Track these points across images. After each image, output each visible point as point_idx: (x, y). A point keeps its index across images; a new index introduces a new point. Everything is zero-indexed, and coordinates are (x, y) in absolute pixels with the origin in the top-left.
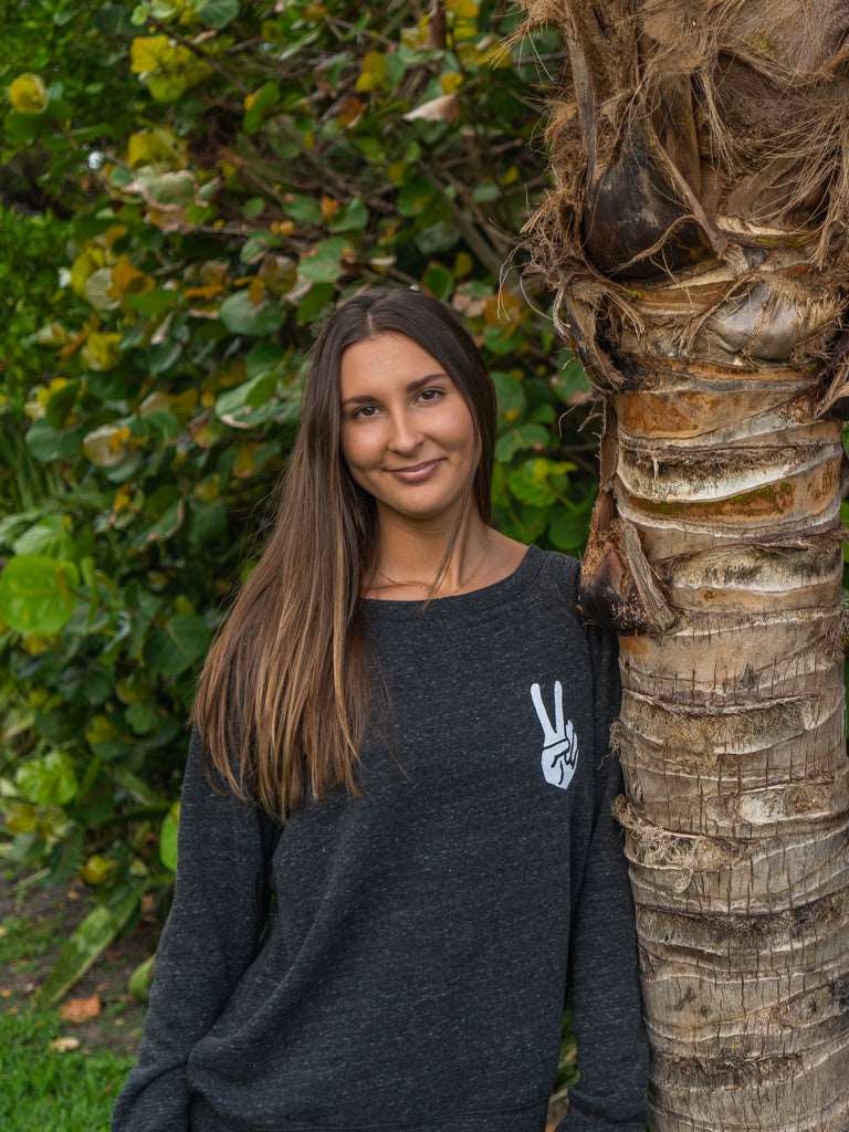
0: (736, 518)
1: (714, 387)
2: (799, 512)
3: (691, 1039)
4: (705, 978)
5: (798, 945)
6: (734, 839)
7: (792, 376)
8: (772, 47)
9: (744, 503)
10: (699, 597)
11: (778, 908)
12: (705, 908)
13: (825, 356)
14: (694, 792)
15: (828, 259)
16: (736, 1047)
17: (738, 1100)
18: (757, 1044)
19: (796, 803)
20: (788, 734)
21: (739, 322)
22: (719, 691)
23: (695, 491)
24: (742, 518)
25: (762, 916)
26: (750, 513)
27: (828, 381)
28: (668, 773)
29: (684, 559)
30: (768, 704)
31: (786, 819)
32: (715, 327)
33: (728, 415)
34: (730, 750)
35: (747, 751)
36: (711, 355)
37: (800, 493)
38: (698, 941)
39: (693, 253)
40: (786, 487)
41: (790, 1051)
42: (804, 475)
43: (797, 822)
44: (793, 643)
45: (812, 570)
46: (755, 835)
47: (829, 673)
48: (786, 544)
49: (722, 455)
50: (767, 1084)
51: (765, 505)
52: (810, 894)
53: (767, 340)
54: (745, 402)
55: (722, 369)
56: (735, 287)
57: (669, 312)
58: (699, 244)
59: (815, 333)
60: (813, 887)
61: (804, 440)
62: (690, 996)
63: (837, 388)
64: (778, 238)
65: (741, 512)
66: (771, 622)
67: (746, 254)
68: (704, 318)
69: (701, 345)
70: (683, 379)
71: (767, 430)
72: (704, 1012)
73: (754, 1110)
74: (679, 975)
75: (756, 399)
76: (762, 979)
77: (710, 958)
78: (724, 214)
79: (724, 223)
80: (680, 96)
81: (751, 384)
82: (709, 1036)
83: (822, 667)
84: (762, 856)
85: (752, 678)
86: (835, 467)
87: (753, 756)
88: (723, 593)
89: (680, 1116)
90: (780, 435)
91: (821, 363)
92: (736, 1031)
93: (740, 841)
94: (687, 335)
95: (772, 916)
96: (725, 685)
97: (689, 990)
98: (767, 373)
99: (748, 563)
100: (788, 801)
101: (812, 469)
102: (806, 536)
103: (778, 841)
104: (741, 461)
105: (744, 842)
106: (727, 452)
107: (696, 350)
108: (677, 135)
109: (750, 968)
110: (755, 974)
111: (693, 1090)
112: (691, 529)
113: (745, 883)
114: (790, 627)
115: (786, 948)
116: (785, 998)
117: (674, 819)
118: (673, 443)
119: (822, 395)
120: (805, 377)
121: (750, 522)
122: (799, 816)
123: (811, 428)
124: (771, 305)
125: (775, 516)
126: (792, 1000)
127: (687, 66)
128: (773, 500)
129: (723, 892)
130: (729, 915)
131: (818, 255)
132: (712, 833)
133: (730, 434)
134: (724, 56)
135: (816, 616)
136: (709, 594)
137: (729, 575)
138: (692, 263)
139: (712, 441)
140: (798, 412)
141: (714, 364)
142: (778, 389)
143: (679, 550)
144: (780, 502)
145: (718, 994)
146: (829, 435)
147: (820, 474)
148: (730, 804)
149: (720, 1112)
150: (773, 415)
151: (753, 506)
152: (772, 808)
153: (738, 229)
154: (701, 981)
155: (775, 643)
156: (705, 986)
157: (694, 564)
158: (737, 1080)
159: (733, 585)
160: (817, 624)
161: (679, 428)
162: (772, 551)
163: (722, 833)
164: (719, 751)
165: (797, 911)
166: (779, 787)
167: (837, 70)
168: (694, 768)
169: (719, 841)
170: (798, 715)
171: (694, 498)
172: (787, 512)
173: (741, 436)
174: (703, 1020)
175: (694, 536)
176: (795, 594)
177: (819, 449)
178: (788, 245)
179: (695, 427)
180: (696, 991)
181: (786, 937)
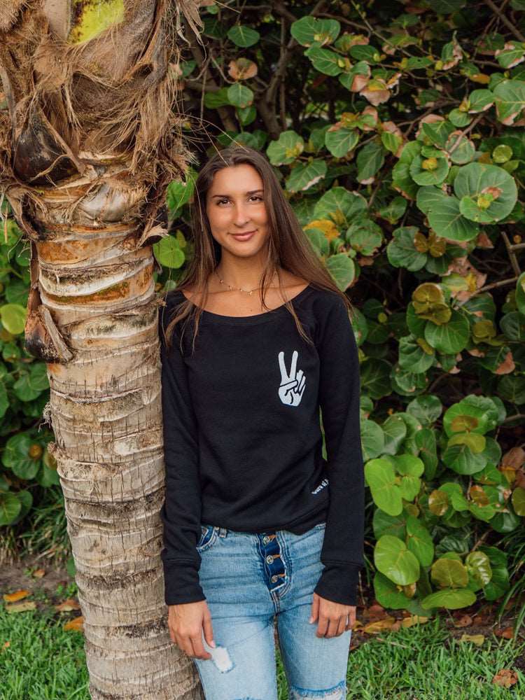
0: (100, 302)
1: (85, 237)
2: (134, 295)
3: (98, 566)
4: (103, 535)
5: (149, 514)
6: (113, 464)
7: (124, 227)
8: (100, 68)
9: (105, 294)
10: (85, 343)
11: (137, 497)
12: (100, 499)
13: (140, 216)
14: (90, 442)
15: (137, 168)
16: (121, 569)
17: (124, 596)
18: (132, 566)
19: (144, 442)
20: (136, 408)
21: (94, 205)
22: (99, 390)
23: (79, 290)
24: (104, 302)
25: (129, 501)
26: (108, 299)
27: (143, 228)
28: (76, 432)
29: (75, 324)
30: (124, 394)
31: (138, 451)
32: (83, 208)
33: (92, 251)
34: (107, 420)
35: (115, 419)
36: (81, 221)
37: (133, 286)
38: (98, 516)
39: (69, 171)
40: (125, 284)
41: (149, 568)
42: (134, 276)
43: (144, 452)
44: (135, 362)
45: (142, 323)
46: (123, 461)
47: (154, 375)
48: (127, 313)
49: (91, 271)
50: (139, 586)
51: (115, 294)
52: (153, 488)
53: (110, 213)
54: (101, 243)
55: (87, 228)
56: (91, 188)
57: (59, 201)
58: (71, 167)
59: (134, 206)
60: (155, 483)
61: (133, 259)
62: (96, 545)
63: (148, 231)
64: (112, 160)
65: (103, 299)
66: (122, 353)
67: (95, 169)
68: (76, 204)
69: (76, 217)
70: (68, 234)
71: (114, 257)
72: (104, 552)
73: (133, 600)
74: (90, 534)
75: (106, 241)
76: (132, 533)
77: (105, 525)
78: (83, 150)
79: (83, 155)
80: (56, 95)
81: (103, 235)
82: (107, 564)
83: (151, 372)
84: (127, 471)
85: (115, 382)
86: (150, 269)
87: (118, 421)
88: (97, 340)
89: (95, 606)
90: (120, 258)
91: (138, 220)
92: (121, 561)
93: (115, 465)
94: (69, 212)
95: (135, 501)
96: (101, 386)
97: (95, 542)
98: (111, 227)
99: (109, 324)
100: (138, 442)
101: (138, 273)
102: (137, 307)
103: (135, 462)
104: (101, 273)
105: (117, 465)
106: (94, 269)
107: (74, 219)
108: (56, 114)
109: (125, 528)
110: (128, 531)
111: (101, 592)
112: (78, 309)
113: (120, 486)
114: (132, 354)
115: (143, 516)
116: (144, 542)
117: (82, 455)
118: (66, 266)
119: (140, 235)
120: (131, 227)
121: (108, 303)
122: (145, 449)
123: (136, 253)
124: (110, 194)
125: (121, 299)
126: (148, 543)
127: (58, 83)
128: (119, 291)
129: (109, 491)
130: (113, 502)
131: (132, 167)
132: (101, 461)
133: (95, 260)
134: (76, 76)
135: (146, 346)
136: (90, 342)
137: (99, 330)
138: (69, 176)
139: (86, 264)
140: (129, 245)
141: (83, 226)
142: (117, 235)
143: (73, 320)
144: (123, 292)
145: (110, 543)
146: (145, 254)
147: (142, 274)
148: (109, 446)
149: (116, 602)
150: (115, 248)
151: (109, 295)
152: (131, 446)
153: (91, 157)
154: (101, 537)
155: (125, 363)
156: (103, 539)
157: (81, 326)
158: (123, 586)
159: (102, 335)
160: (147, 350)
161: (68, 259)
162: (120, 317)
163: (106, 462)
164: (101, 420)
165: (147, 497)
166: (134, 435)
167: (135, 75)
168: (89, 430)
169: (105, 465)
170: (141, 398)
171: (79, 293)
172: (126, 296)
173: (100, 261)
174: (104, 556)
175: (80, 313)
176: (134, 337)
177: (141, 262)
178: (118, 163)
179: (76, 258)
180: (99, 541)
181: (143, 511)
